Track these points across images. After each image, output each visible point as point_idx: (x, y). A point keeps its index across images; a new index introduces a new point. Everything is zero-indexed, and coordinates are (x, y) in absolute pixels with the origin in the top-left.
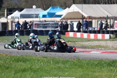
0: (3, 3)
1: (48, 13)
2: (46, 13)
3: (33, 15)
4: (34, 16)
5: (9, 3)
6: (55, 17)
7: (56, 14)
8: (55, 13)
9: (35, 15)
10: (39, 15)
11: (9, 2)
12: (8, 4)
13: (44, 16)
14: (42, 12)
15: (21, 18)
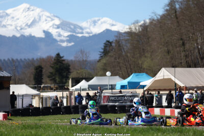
0: (70, 72)
1: (129, 82)
2: (125, 82)
3: (107, 85)
4: (108, 87)
5: (79, 72)
6: (139, 88)
7: (141, 84)
8: (139, 83)
9: (110, 85)
10: (115, 85)
11: (79, 70)
12: (77, 73)
13: (123, 87)
14: (119, 82)
15: (89, 90)
